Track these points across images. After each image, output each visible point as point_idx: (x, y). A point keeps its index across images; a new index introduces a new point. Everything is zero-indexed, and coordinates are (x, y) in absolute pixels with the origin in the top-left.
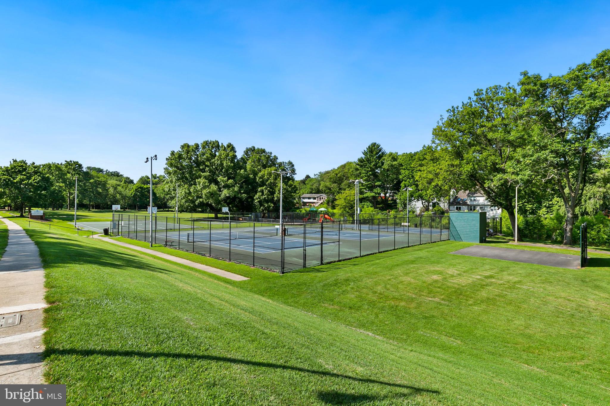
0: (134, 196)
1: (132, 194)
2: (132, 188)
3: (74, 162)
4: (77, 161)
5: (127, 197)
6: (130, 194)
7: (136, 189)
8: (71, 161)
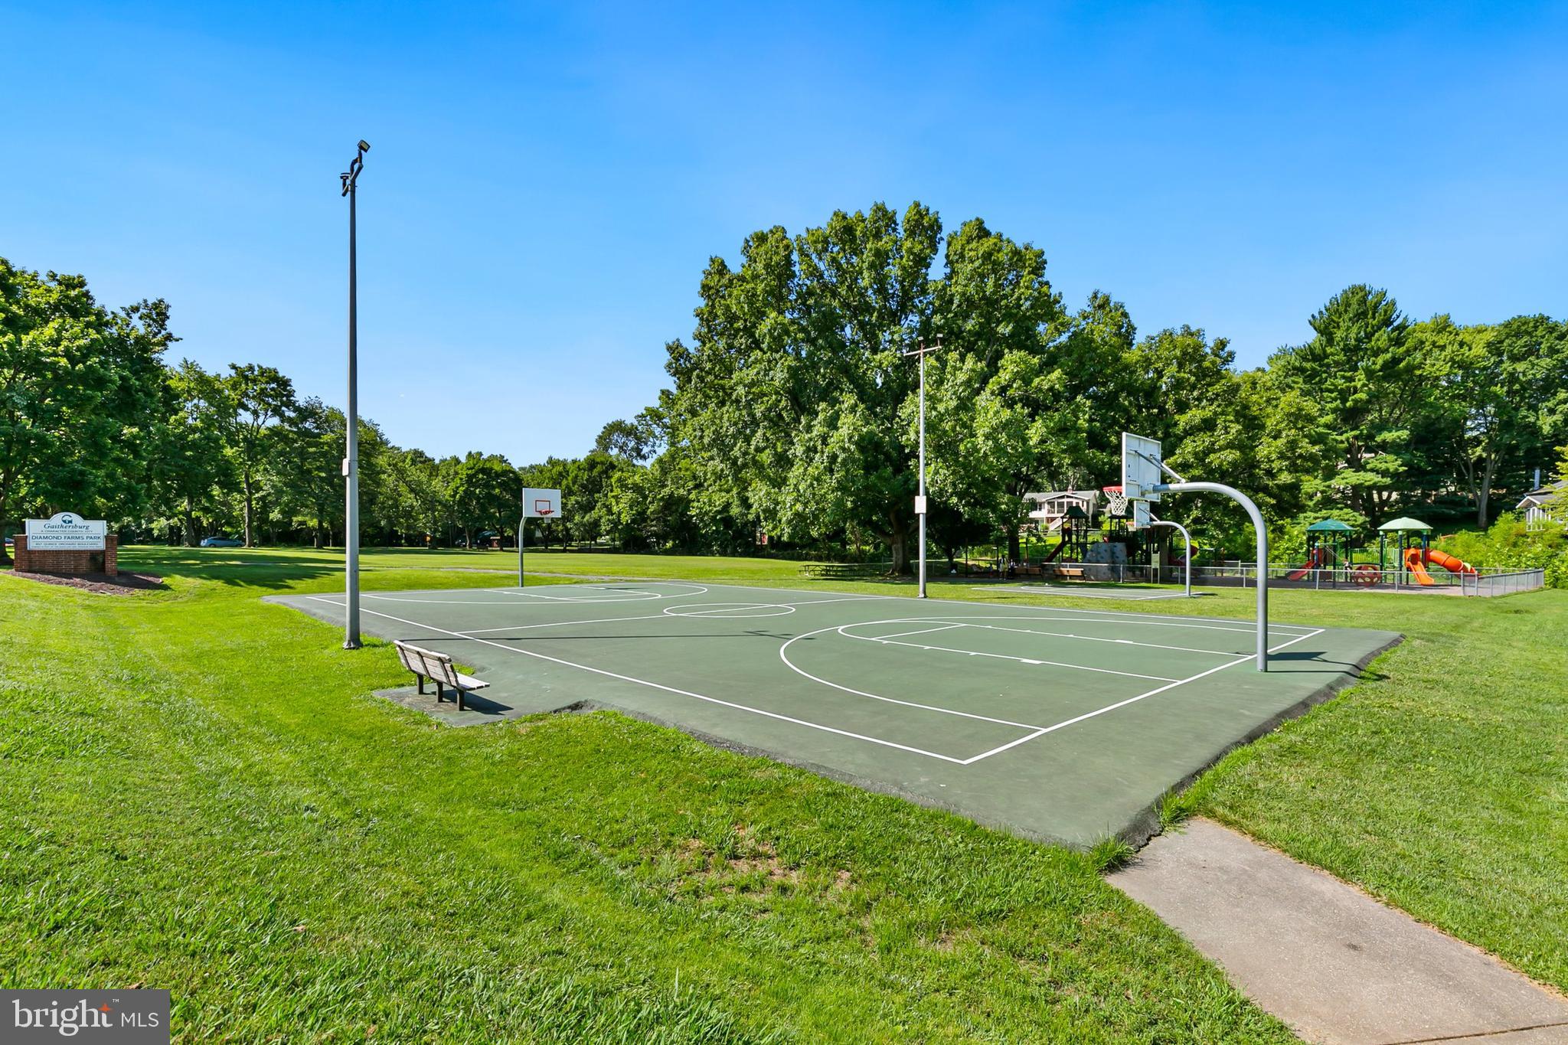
0: (462, 502)
1: (456, 493)
2: (456, 473)
3: (263, 372)
4: (272, 367)
5: (440, 503)
6: (450, 492)
7: (470, 477)
8: (251, 368)
